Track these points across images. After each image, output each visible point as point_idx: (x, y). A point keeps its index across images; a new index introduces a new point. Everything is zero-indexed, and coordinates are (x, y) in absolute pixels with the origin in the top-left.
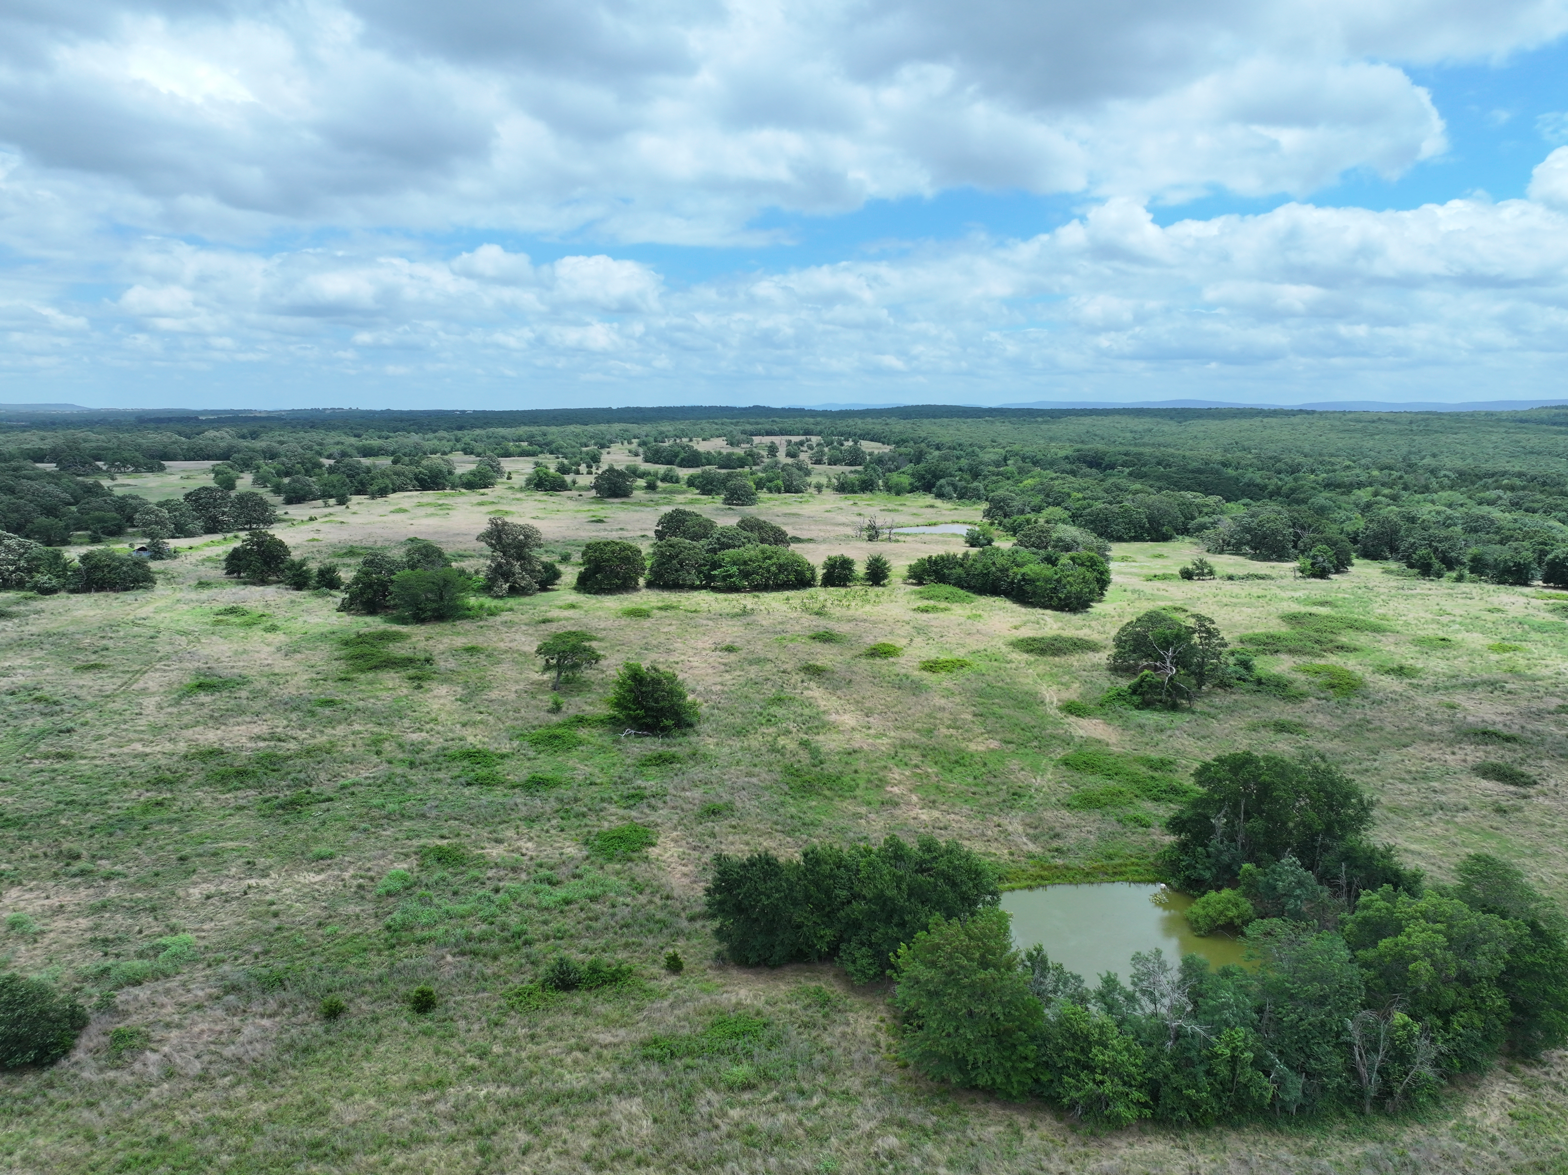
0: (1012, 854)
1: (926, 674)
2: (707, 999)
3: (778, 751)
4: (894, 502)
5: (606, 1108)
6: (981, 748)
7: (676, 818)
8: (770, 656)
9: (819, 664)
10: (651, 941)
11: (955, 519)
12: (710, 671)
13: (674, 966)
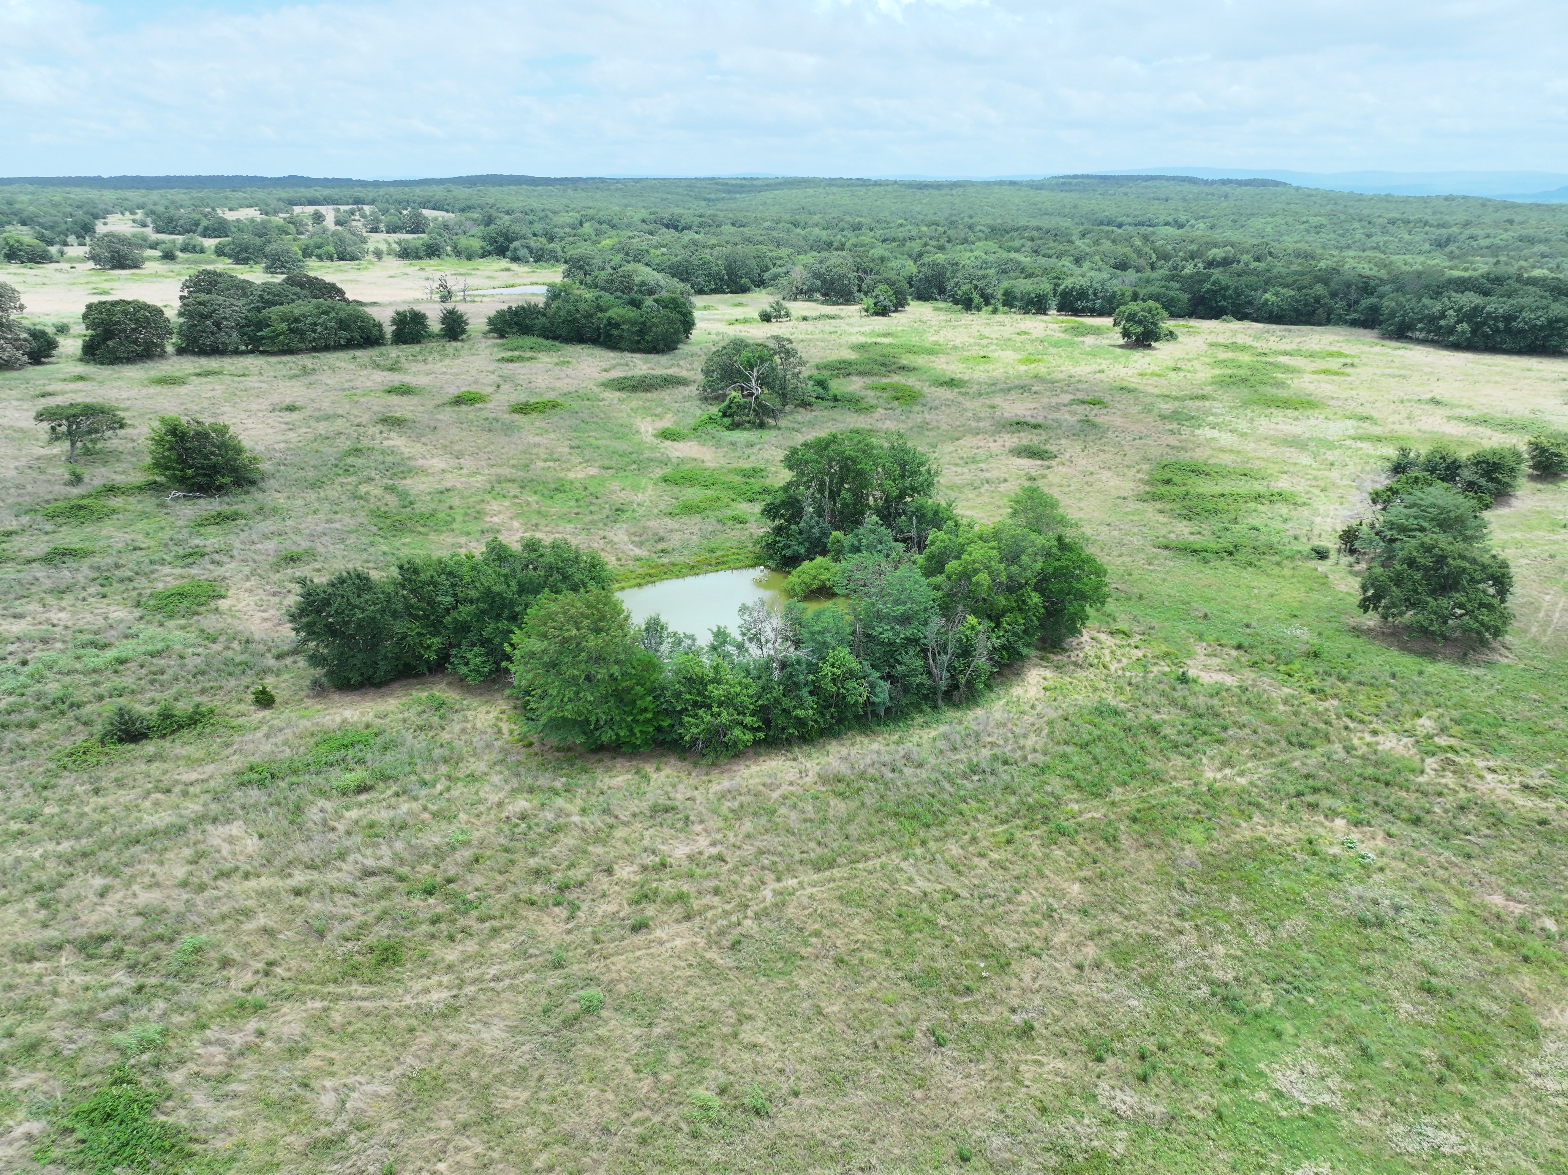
0: (619, 560)
1: (516, 416)
2: (308, 724)
3: (361, 498)
4: (466, 266)
5: (200, 837)
6: (580, 475)
7: (247, 570)
8: (340, 412)
9: (398, 415)
10: (233, 682)
11: (534, 280)
12: (270, 431)
13: (265, 700)
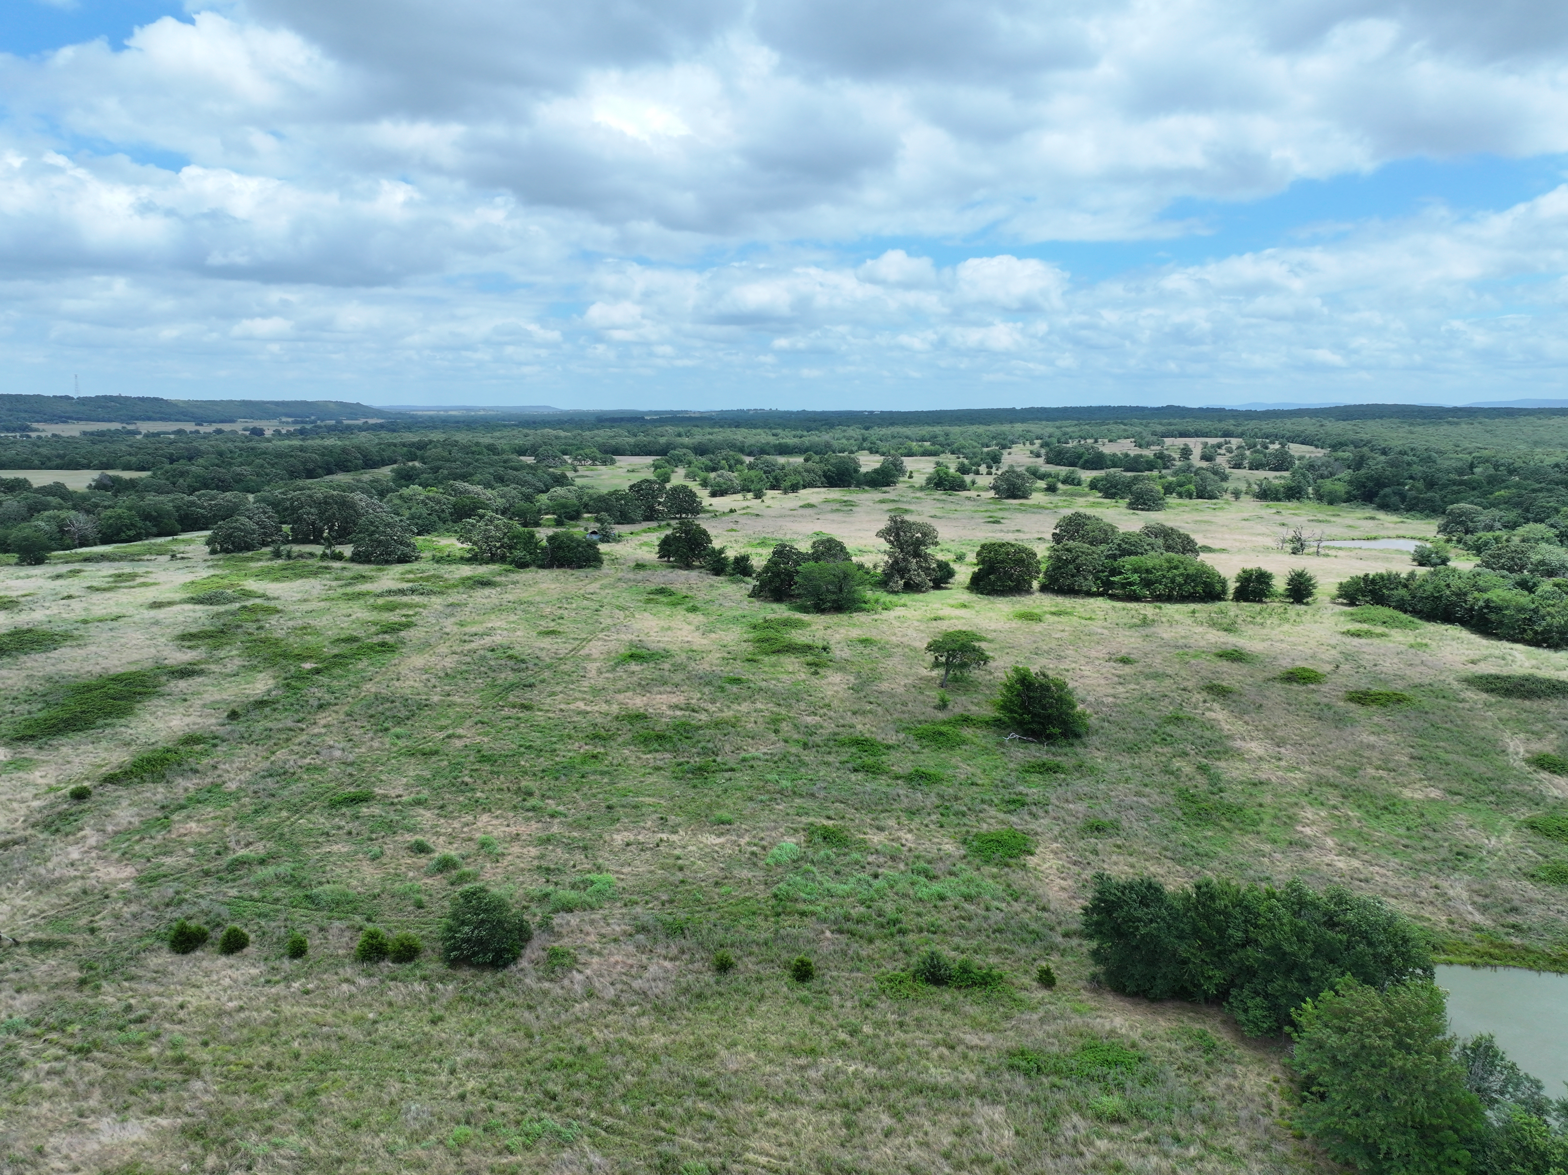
1: (1352, 706)
2: (1079, 1021)
3: (1172, 773)
4: (1324, 511)
5: (968, 1109)
6: (1418, 795)
7: (1056, 830)
8: (1169, 671)
9: (1224, 684)
10: (1023, 951)
11: (1401, 533)
12: (1103, 682)
13: (1047, 980)
